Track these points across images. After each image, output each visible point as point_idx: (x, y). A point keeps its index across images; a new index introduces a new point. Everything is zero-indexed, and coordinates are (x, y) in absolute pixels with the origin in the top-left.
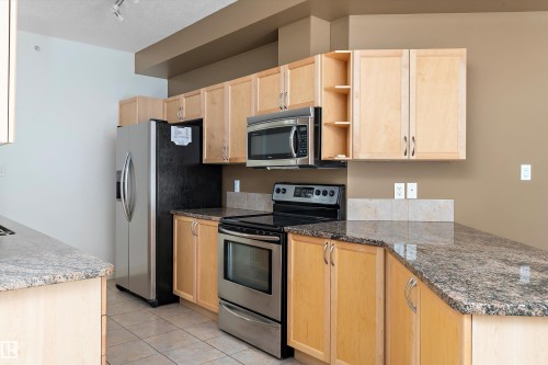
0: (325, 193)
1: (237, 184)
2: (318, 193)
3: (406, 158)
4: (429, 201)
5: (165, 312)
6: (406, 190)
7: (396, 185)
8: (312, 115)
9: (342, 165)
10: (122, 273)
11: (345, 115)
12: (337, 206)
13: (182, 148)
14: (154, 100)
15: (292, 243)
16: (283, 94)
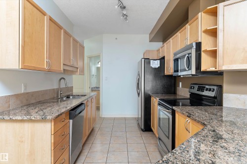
0: (210, 90)
1: (181, 83)
2: (207, 90)
8: (195, 47)
12: (215, 97)
13: (155, 68)
14: (153, 51)
15: (177, 115)
16: (186, 39)
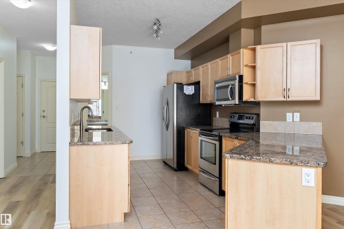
0: (250, 118)
2: (247, 118)
3: (285, 99)
4: (306, 123)
5: (180, 174)
6: (293, 117)
7: (288, 114)
8: (237, 80)
9: (257, 104)
10: (164, 157)
11: (254, 78)
12: (254, 125)
13: (189, 95)
14: (181, 72)
15: (224, 141)
16: (228, 69)
